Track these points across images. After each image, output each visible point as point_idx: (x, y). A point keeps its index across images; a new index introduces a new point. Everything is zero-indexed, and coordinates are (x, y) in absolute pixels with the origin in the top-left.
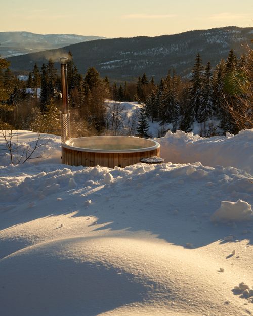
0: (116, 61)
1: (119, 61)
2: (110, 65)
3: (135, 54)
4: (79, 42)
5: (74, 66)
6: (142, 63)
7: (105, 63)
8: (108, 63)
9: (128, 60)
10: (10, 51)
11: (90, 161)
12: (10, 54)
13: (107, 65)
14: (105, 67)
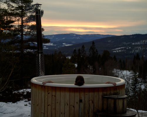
0: (122, 48)
1: (123, 48)
2: (119, 50)
3: (133, 44)
4: (101, 38)
5: (96, 49)
6: (137, 49)
7: (115, 49)
8: (117, 49)
9: (129, 47)
10: (64, 44)
11: (52, 96)
12: (64, 45)
13: (116, 50)
14: (115, 52)
